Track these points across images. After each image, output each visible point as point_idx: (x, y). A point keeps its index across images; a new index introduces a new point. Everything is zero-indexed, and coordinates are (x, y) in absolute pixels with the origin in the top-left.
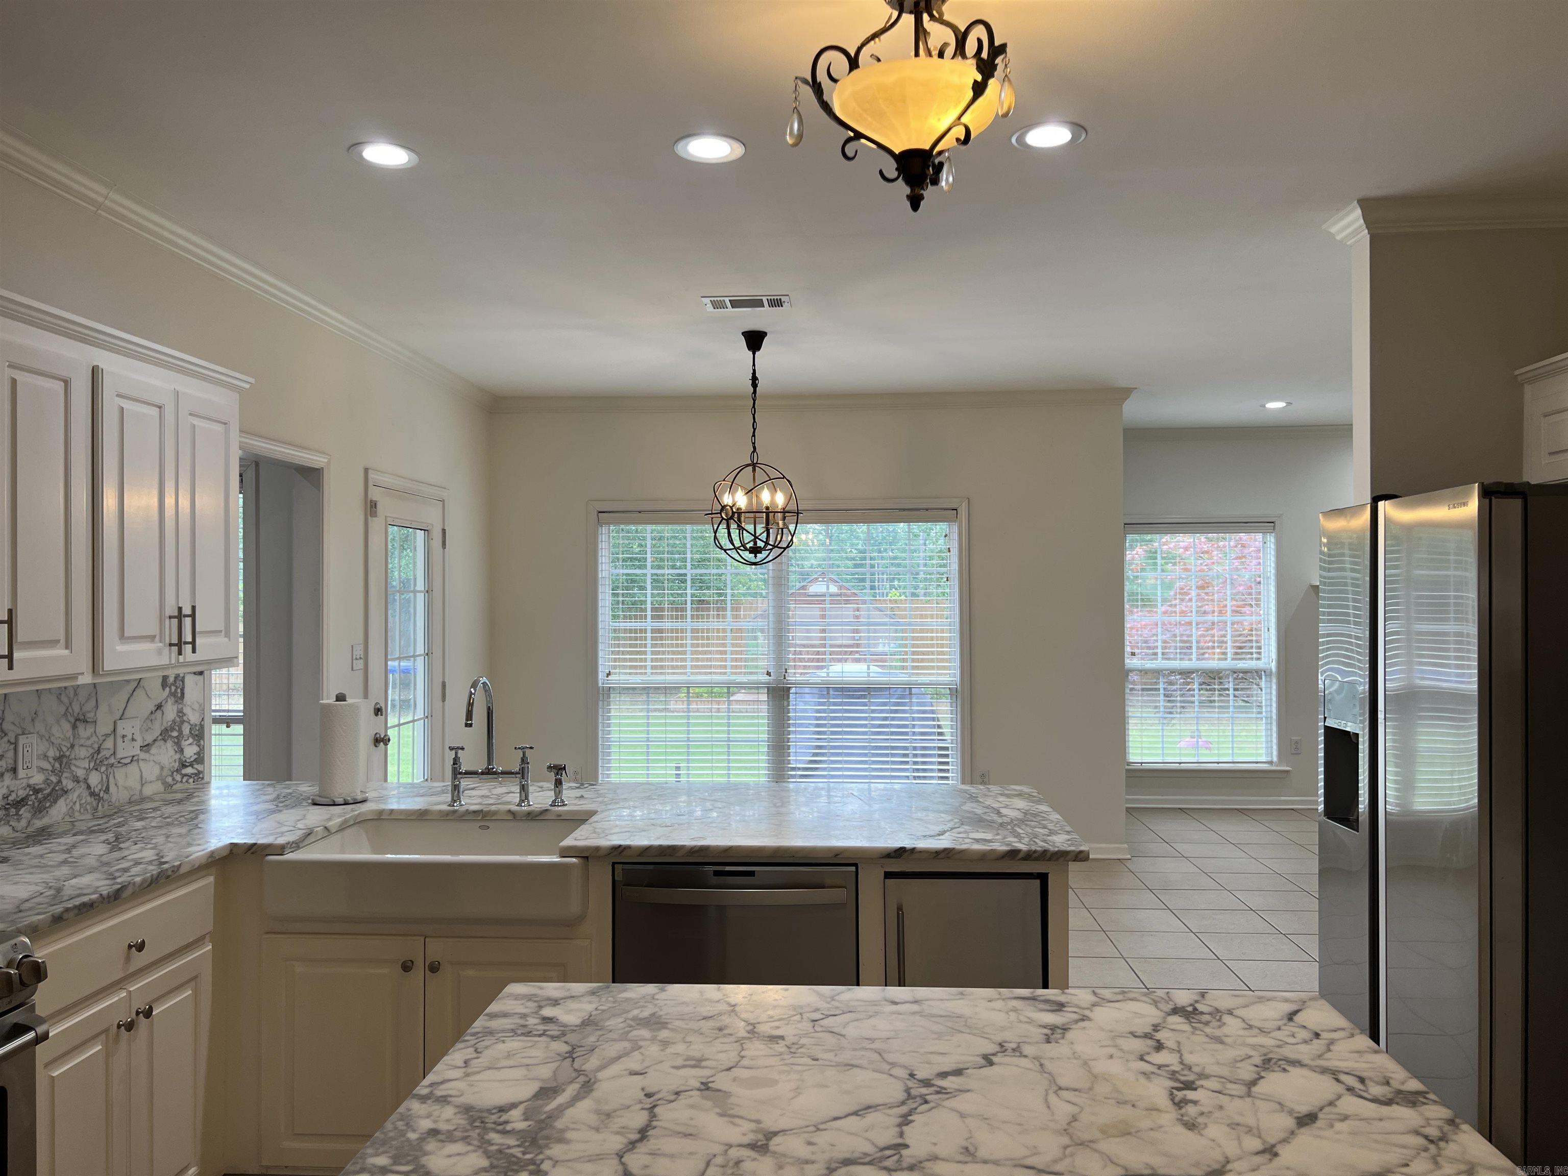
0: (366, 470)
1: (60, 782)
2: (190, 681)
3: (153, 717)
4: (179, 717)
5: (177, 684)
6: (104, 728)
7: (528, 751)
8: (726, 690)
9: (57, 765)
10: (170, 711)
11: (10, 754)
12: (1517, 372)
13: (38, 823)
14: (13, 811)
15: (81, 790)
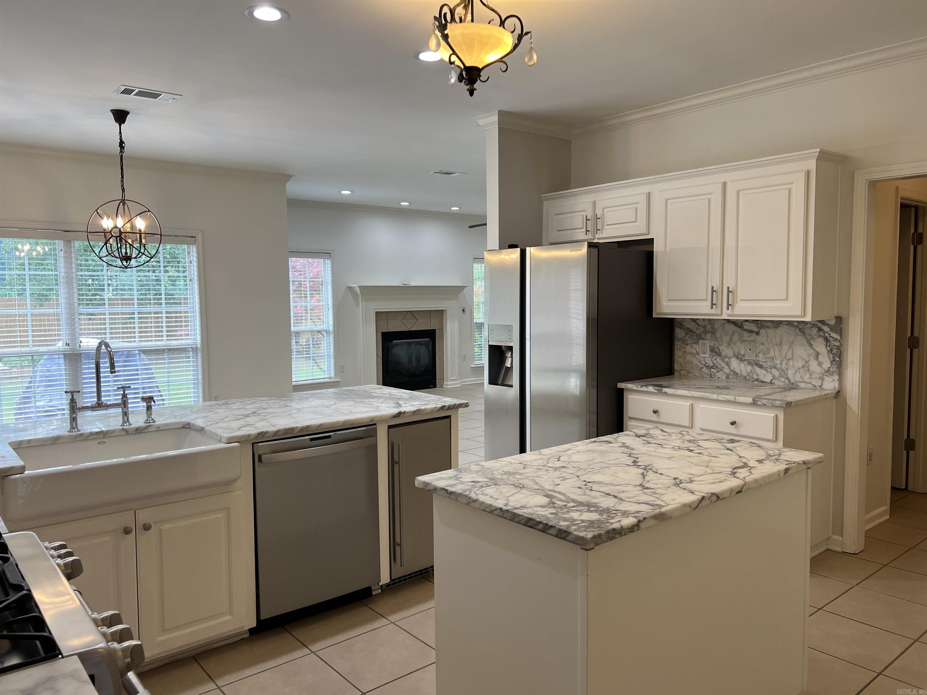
8: (30, 358)
12: (542, 196)
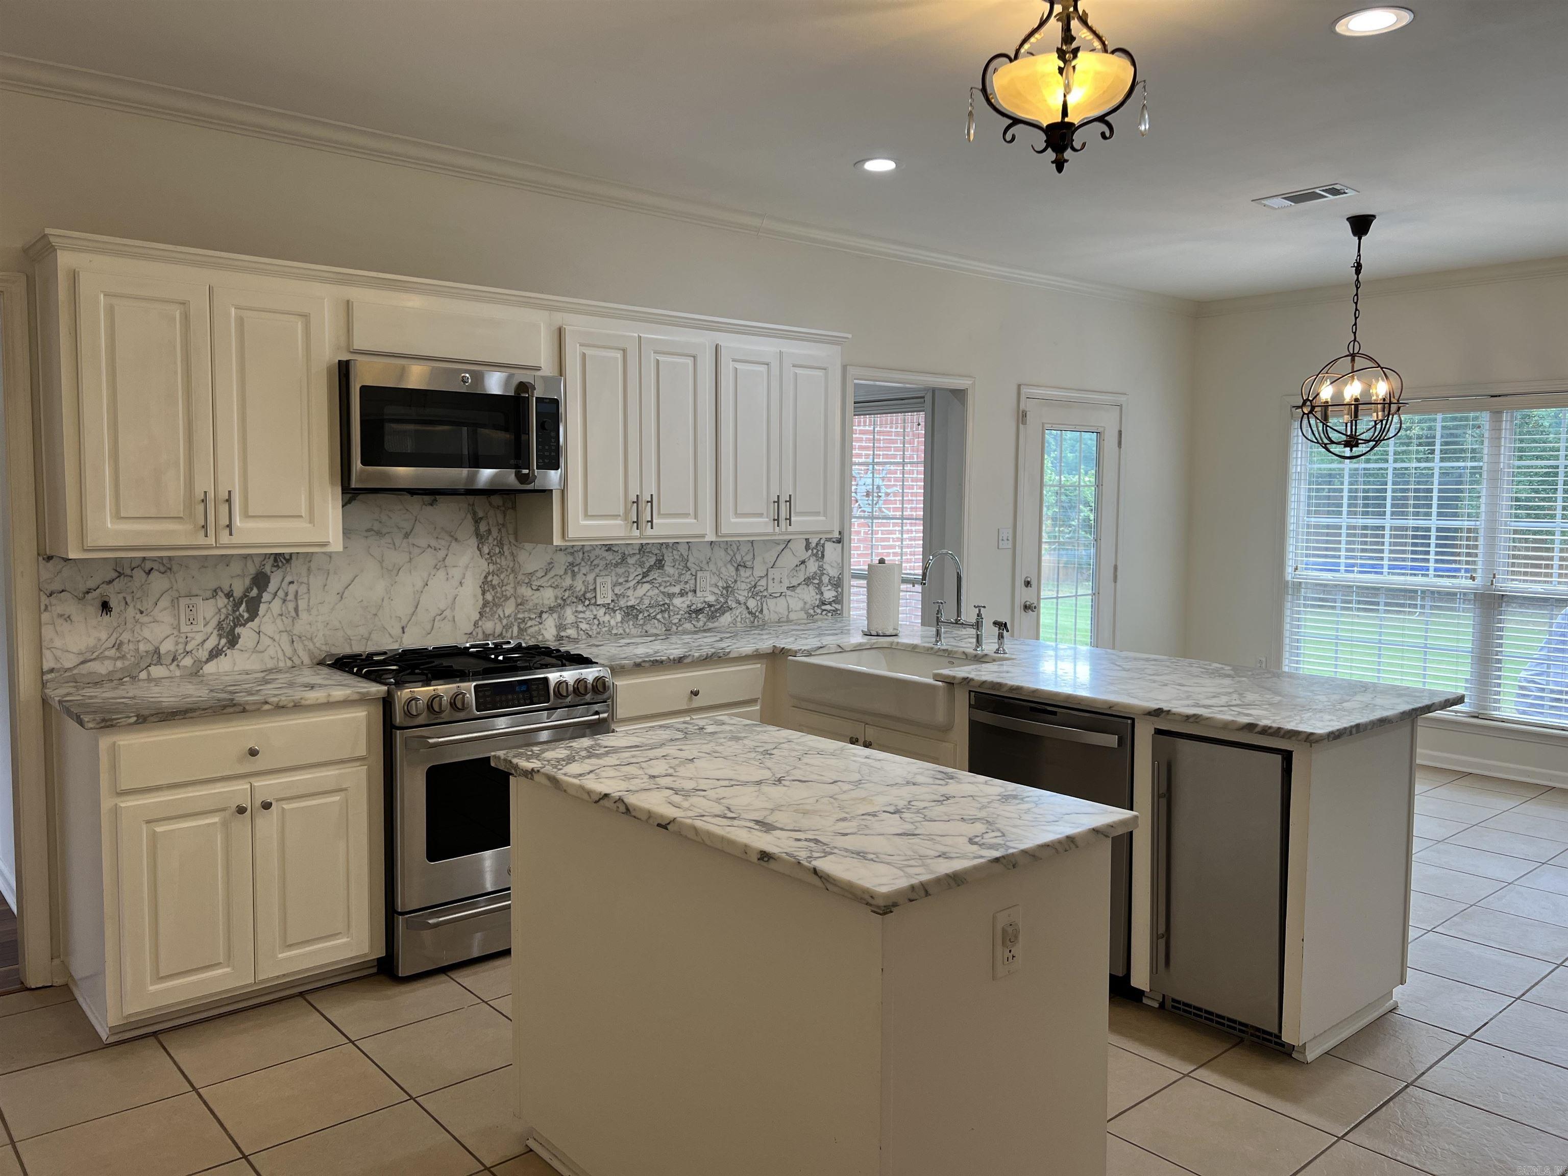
0: (1019, 386)
1: (727, 602)
2: (829, 547)
3: (798, 568)
4: (820, 570)
5: (819, 548)
6: (759, 571)
7: (982, 609)
9: (724, 592)
10: (812, 566)
11: (693, 581)
13: (710, 625)
14: (694, 615)
15: (742, 609)
